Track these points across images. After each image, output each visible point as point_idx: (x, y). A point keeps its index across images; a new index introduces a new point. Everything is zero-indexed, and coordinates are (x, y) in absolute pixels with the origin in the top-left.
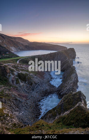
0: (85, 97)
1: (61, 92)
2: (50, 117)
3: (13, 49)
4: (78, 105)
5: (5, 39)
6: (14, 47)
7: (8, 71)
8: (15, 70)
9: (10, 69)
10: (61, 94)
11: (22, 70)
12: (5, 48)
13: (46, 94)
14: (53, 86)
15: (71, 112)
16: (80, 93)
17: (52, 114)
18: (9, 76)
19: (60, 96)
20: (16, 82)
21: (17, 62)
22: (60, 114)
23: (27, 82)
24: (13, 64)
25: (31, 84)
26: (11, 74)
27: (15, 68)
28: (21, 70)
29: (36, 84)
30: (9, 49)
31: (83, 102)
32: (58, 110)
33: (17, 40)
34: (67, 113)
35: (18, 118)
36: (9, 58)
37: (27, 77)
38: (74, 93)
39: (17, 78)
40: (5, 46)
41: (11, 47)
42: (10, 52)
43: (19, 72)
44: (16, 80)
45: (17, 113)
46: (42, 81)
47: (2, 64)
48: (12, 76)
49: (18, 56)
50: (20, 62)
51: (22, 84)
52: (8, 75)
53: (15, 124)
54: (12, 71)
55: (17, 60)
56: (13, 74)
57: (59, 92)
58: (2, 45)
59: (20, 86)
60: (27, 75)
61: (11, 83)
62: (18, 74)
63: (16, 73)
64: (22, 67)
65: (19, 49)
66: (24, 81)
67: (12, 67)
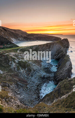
1: (57, 78)
2: (48, 100)
3: (13, 40)
5: (6, 31)
6: (15, 38)
7: (10, 59)
8: (16, 58)
9: (11, 57)
12: (7, 39)
18: (11, 63)
19: (56, 82)
20: (17, 69)
23: (26, 69)
24: (14, 53)
26: (12, 62)
28: (21, 58)
30: (10, 41)
33: (17, 33)
35: (20, 100)
36: (10, 47)
37: (26, 65)
39: (18, 65)
40: (7, 38)
41: (11, 39)
43: (20, 60)
44: (17, 67)
45: (19, 96)
46: (40, 68)
47: (5, 53)
48: (14, 64)
49: (18, 46)
51: (22, 71)
54: (14, 59)
55: (18, 49)
56: (15, 62)
57: (55, 78)
58: (4, 37)
59: (21, 73)
60: (27, 63)
62: (19, 62)
64: (22, 56)
65: (19, 40)
66: (24, 68)
67: (13, 55)
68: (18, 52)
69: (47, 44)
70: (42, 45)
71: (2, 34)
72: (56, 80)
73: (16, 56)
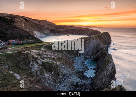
3: (37, 34)
5: (28, 22)
6: (38, 31)
7: (31, 59)
8: (39, 57)
9: (33, 56)
12: (28, 32)
18: (32, 65)
20: (41, 73)
21: (41, 48)
23: (53, 73)
24: (36, 51)
25: (59, 75)
26: (34, 63)
28: (46, 58)
30: (32, 34)
33: (41, 24)
36: (32, 43)
37: (53, 67)
39: (42, 67)
40: (28, 30)
41: (34, 31)
42: (33, 36)
43: (44, 61)
44: (40, 70)
46: (71, 72)
47: (24, 51)
48: (36, 66)
49: (42, 42)
51: (47, 75)
52: (31, 63)
54: (36, 59)
55: (42, 46)
56: (37, 63)
58: (25, 29)
59: (45, 78)
60: (53, 64)
62: (42, 63)
63: (40, 62)
64: (47, 55)
65: (44, 33)
66: (49, 72)
67: (36, 54)
68: (42, 49)
71: (22, 26)
73: (39, 54)
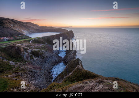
0: (81, 61)
1: (66, 61)
2: (60, 79)
3: (25, 32)
4: (77, 67)
5: (16, 24)
6: (26, 30)
7: (22, 50)
8: (28, 48)
9: (23, 48)
10: (66, 62)
11: (35, 48)
13: (56, 63)
14: (60, 57)
15: (73, 73)
16: (78, 59)
17: (61, 76)
18: (24, 54)
19: (66, 63)
20: (31, 58)
21: (29, 42)
22: (66, 75)
23: (40, 57)
24: (26, 44)
25: (44, 58)
26: (25, 52)
27: (29, 47)
29: (47, 57)
30: (21, 32)
31: (80, 65)
32: (65, 73)
33: (28, 25)
34: (71, 73)
35: (34, 86)
36: (22, 39)
37: (39, 53)
38: (74, 60)
39: (31, 54)
40: (17, 30)
41: (23, 31)
42: (22, 34)
43: (33, 50)
44: (30, 57)
45: (33, 82)
47: (16, 45)
48: (27, 54)
49: (30, 38)
50: (32, 42)
51: (35, 59)
52: (22, 53)
53: (33, 90)
54: (26, 50)
55: (30, 40)
56: (27, 52)
57: (65, 61)
58: (14, 29)
59: (34, 61)
60: (40, 51)
61: (26, 59)
62: (31, 52)
63: (29, 51)
64: (34, 46)
65: (31, 32)
66: (37, 56)
67: (25, 46)
69: (57, 35)
70: (52, 36)
71: (11, 26)
72: (65, 62)
